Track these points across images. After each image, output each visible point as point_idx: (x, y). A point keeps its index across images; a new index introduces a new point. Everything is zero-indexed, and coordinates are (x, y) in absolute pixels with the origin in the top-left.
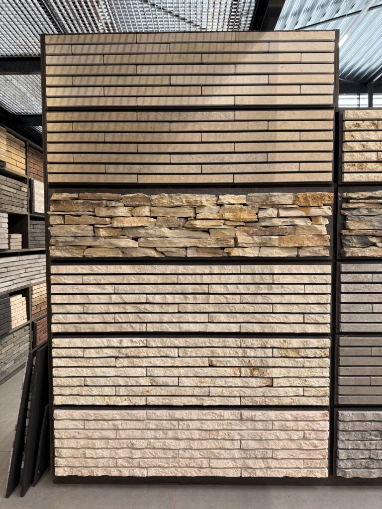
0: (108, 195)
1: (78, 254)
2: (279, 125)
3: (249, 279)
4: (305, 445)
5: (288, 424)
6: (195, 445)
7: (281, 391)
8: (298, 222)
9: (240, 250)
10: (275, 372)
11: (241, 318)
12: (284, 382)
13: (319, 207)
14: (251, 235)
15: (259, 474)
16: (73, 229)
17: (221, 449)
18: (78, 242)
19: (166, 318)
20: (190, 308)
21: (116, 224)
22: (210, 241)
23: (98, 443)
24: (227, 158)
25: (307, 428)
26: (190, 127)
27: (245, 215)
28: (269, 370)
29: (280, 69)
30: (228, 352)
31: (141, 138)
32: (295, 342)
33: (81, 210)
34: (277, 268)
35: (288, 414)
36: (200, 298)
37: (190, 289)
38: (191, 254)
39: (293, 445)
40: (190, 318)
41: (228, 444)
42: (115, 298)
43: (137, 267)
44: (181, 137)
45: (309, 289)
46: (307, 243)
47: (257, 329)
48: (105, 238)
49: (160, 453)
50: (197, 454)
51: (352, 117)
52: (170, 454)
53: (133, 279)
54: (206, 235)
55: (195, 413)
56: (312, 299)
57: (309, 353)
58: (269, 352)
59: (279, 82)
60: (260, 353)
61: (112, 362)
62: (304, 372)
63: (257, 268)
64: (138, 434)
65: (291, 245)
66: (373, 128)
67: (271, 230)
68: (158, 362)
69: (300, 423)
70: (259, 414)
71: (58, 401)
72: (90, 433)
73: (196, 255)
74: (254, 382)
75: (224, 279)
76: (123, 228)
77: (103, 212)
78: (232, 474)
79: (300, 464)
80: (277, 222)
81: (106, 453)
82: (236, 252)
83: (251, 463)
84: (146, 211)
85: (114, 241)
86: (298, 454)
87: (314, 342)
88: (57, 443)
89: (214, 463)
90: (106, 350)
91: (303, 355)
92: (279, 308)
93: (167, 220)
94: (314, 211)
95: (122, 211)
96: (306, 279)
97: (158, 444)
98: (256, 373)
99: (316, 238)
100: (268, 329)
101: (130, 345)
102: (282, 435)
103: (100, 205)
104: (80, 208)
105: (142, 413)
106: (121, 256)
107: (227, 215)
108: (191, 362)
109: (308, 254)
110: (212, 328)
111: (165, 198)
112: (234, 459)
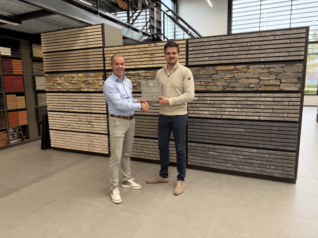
0: (55, 74)
1: (51, 90)
2: (90, 54)
3: (86, 97)
4: (102, 144)
5: (97, 138)
6: (78, 141)
7: (95, 129)
8: (95, 81)
9: (83, 89)
10: (94, 123)
11: (85, 108)
12: (96, 126)
13: (100, 77)
14: (85, 85)
15: (92, 151)
16: (49, 84)
17: (83, 143)
18: (50, 87)
19: (69, 108)
20: (74, 105)
21: (57, 82)
22: (76, 87)
23: (58, 139)
24: (79, 63)
25: (102, 139)
26: (71, 55)
27: (83, 80)
28: (92, 123)
29: (89, 37)
30: (83, 117)
31: (61, 59)
32: (98, 115)
33: (50, 79)
34: (92, 94)
35: (97, 135)
36: (76, 102)
37: (73, 100)
38: (73, 90)
39: (99, 144)
40: (74, 108)
41: (85, 142)
42: (58, 102)
43: (62, 94)
44: (69, 58)
45: (100, 100)
46: (98, 87)
47: (89, 111)
48: (55, 86)
49: (71, 143)
50: (78, 144)
51: (106, 50)
52: (73, 144)
53: (62, 97)
54: (75, 85)
55: (77, 133)
56: (101, 103)
57: (102, 118)
58: (93, 118)
59: (89, 41)
60: (90, 118)
61: (59, 119)
62: (100, 124)
63: (88, 94)
64: (66, 138)
65: (94, 88)
66: (111, 53)
67: (89, 83)
68: (69, 119)
69: (100, 138)
70: (91, 135)
71: (50, 128)
72: (57, 137)
73: (74, 91)
74: (89, 126)
75: (81, 97)
76: (59, 83)
77: (54, 79)
78: (86, 150)
79: (101, 149)
80: (90, 81)
81: (60, 142)
82: (82, 90)
83: (90, 148)
84: (63, 78)
85: (56, 87)
86: (100, 146)
87: (102, 116)
88: (51, 138)
89: (83, 147)
90: (58, 115)
91: (100, 119)
92: (94, 106)
93: (67, 81)
94: (99, 78)
95: (58, 79)
96: (99, 98)
97: (70, 141)
98: (90, 123)
99: (99, 86)
100: (91, 111)
101: (62, 114)
102: (96, 141)
103: (54, 77)
104: (50, 78)
105: (66, 132)
106: (59, 91)
107: (79, 79)
108: (75, 120)
109: (98, 91)
110: (79, 111)
111: (66, 75)
112: (86, 146)
